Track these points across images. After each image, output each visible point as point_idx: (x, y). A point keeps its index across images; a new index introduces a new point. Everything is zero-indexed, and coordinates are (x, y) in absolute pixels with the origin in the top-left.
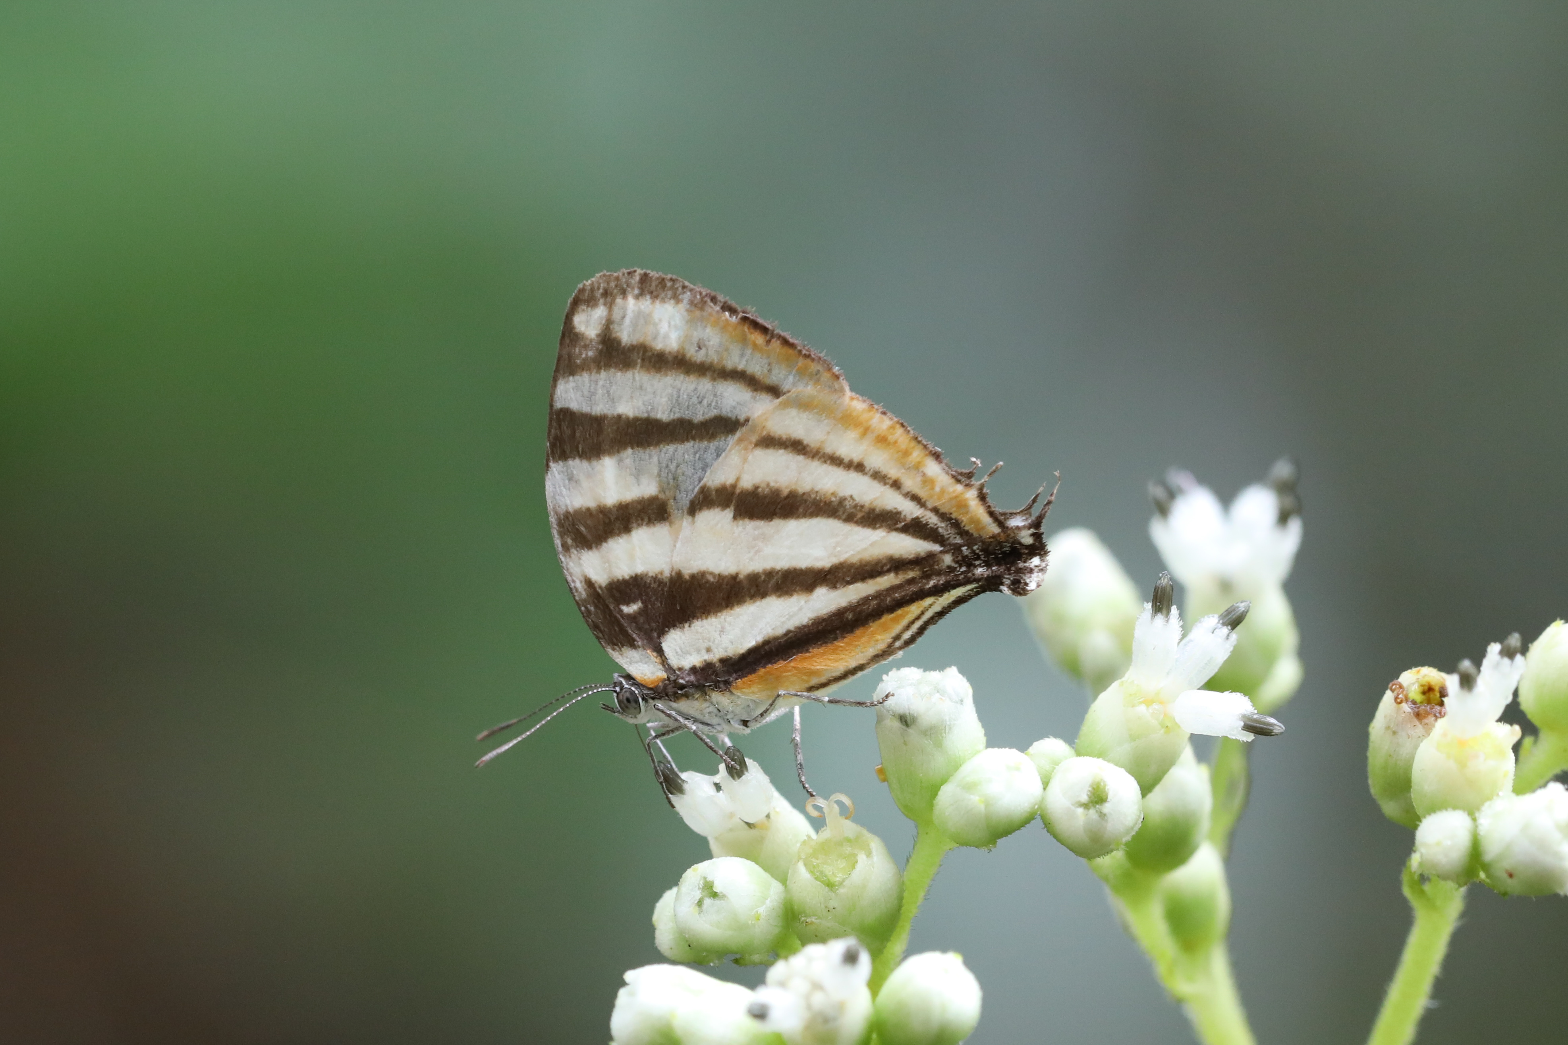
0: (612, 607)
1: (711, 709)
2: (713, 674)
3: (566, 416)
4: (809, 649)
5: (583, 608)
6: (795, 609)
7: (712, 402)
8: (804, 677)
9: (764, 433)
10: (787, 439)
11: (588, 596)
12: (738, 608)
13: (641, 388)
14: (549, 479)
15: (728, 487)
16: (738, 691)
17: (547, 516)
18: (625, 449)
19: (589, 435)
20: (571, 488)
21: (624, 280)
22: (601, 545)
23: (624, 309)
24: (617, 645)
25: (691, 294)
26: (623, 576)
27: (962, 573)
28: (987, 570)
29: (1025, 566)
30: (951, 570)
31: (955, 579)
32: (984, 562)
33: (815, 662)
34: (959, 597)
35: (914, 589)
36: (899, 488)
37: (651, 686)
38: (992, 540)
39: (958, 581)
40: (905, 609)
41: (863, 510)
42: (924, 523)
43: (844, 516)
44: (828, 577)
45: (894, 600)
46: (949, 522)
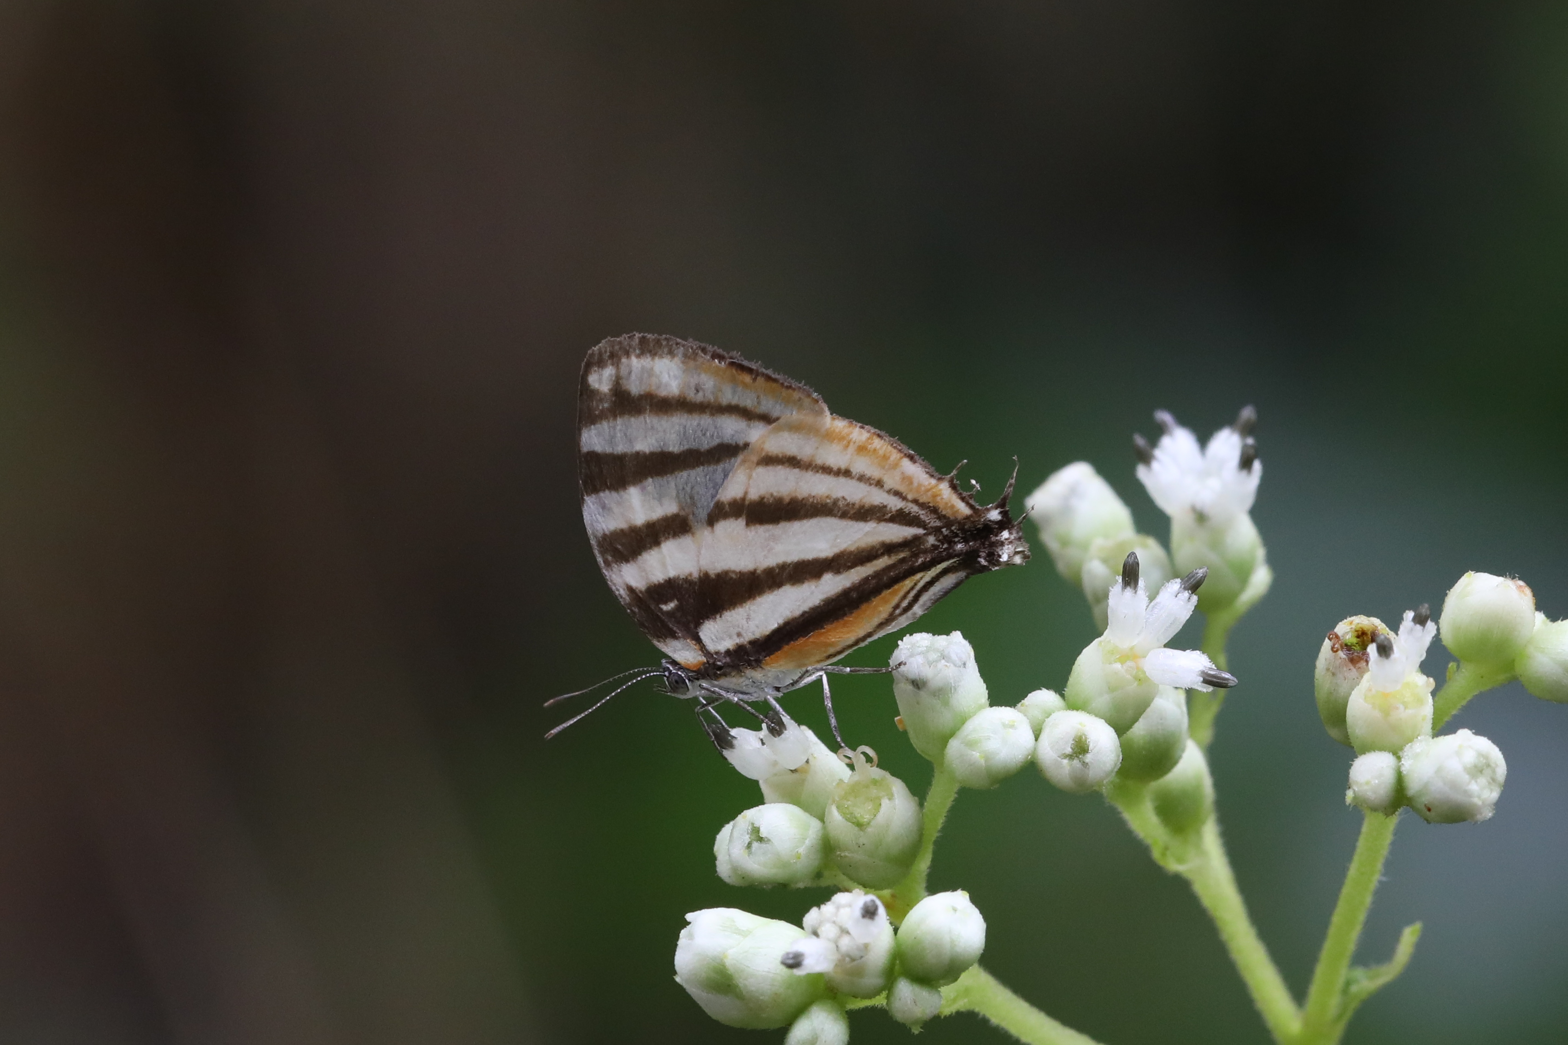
1: (747, 682)
2: (745, 655)
3: (593, 457)
4: (823, 626)
5: (628, 611)
7: (714, 433)
8: (820, 649)
9: (763, 454)
10: (783, 457)
12: (758, 598)
13: (652, 428)
14: (585, 510)
15: (738, 500)
16: (768, 666)
18: (646, 478)
19: (615, 470)
20: (605, 515)
21: (626, 344)
22: (637, 558)
23: (629, 366)
25: (684, 349)
26: (658, 581)
27: (945, 549)
28: (965, 546)
29: (997, 540)
30: (935, 548)
31: (939, 555)
36: (883, 486)
37: (694, 669)
39: (942, 557)
40: (900, 584)
41: (855, 507)
42: (907, 512)
43: (839, 514)
44: (832, 564)
45: (890, 578)
46: (928, 510)
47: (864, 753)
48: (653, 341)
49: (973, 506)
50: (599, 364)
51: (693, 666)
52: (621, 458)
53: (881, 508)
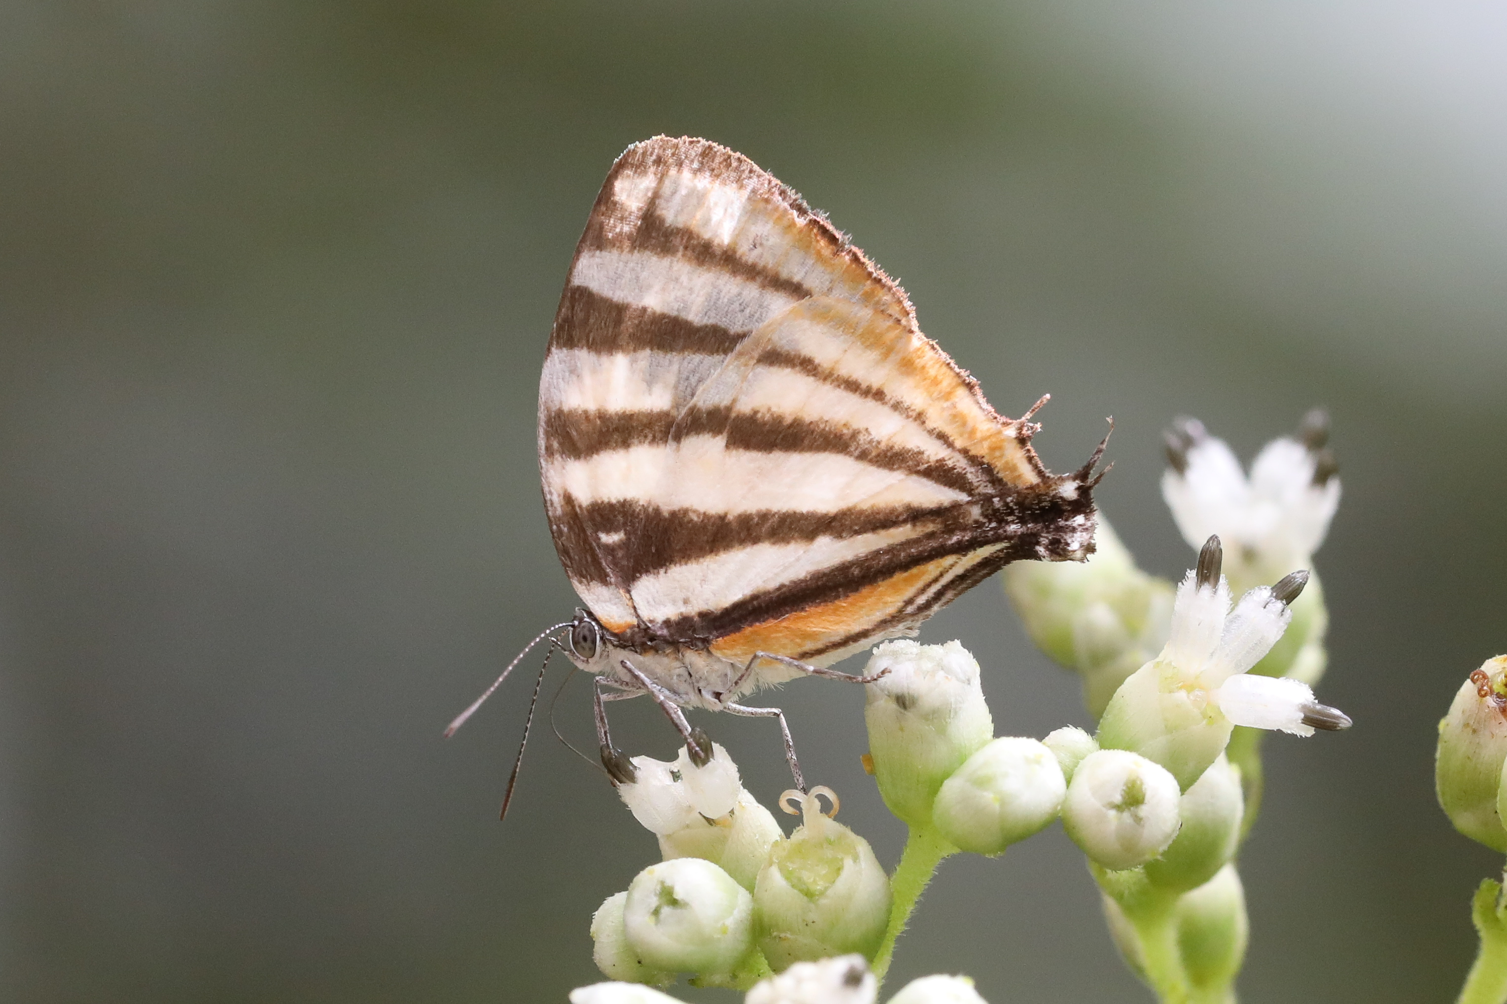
0: (589, 533)
2: (689, 630)
3: (584, 296)
4: (805, 608)
5: (555, 527)
6: (792, 559)
8: (798, 640)
9: (769, 348)
11: (563, 513)
12: (724, 553)
14: (547, 367)
15: (721, 410)
16: (718, 651)
18: (643, 348)
19: (605, 324)
20: (571, 381)
21: (683, 150)
22: (592, 456)
23: (677, 182)
24: (586, 578)
25: (758, 181)
26: (609, 498)
27: (992, 529)
28: (1021, 527)
29: (1066, 525)
30: (979, 525)
31: (983, 535)
32: (1018, 518)
33: (812, 622)
34: (986, 558)
35: (933, 544)
36: (924, 422)
37: (616, 631)
38: (1029, 491)
39: (986, 538)
40: (922, 568)
41: (879, 446)
42: (950, 466)
43: (857, 453)
44: (833, 524)
45: (909, 556)
46: (980, 467)
47: (821, 798)
48: (721, 157)
49: (1043, 472)
50: (638, 167)
51: (615, 627)
52: (619, 310)
53: (915, 454)
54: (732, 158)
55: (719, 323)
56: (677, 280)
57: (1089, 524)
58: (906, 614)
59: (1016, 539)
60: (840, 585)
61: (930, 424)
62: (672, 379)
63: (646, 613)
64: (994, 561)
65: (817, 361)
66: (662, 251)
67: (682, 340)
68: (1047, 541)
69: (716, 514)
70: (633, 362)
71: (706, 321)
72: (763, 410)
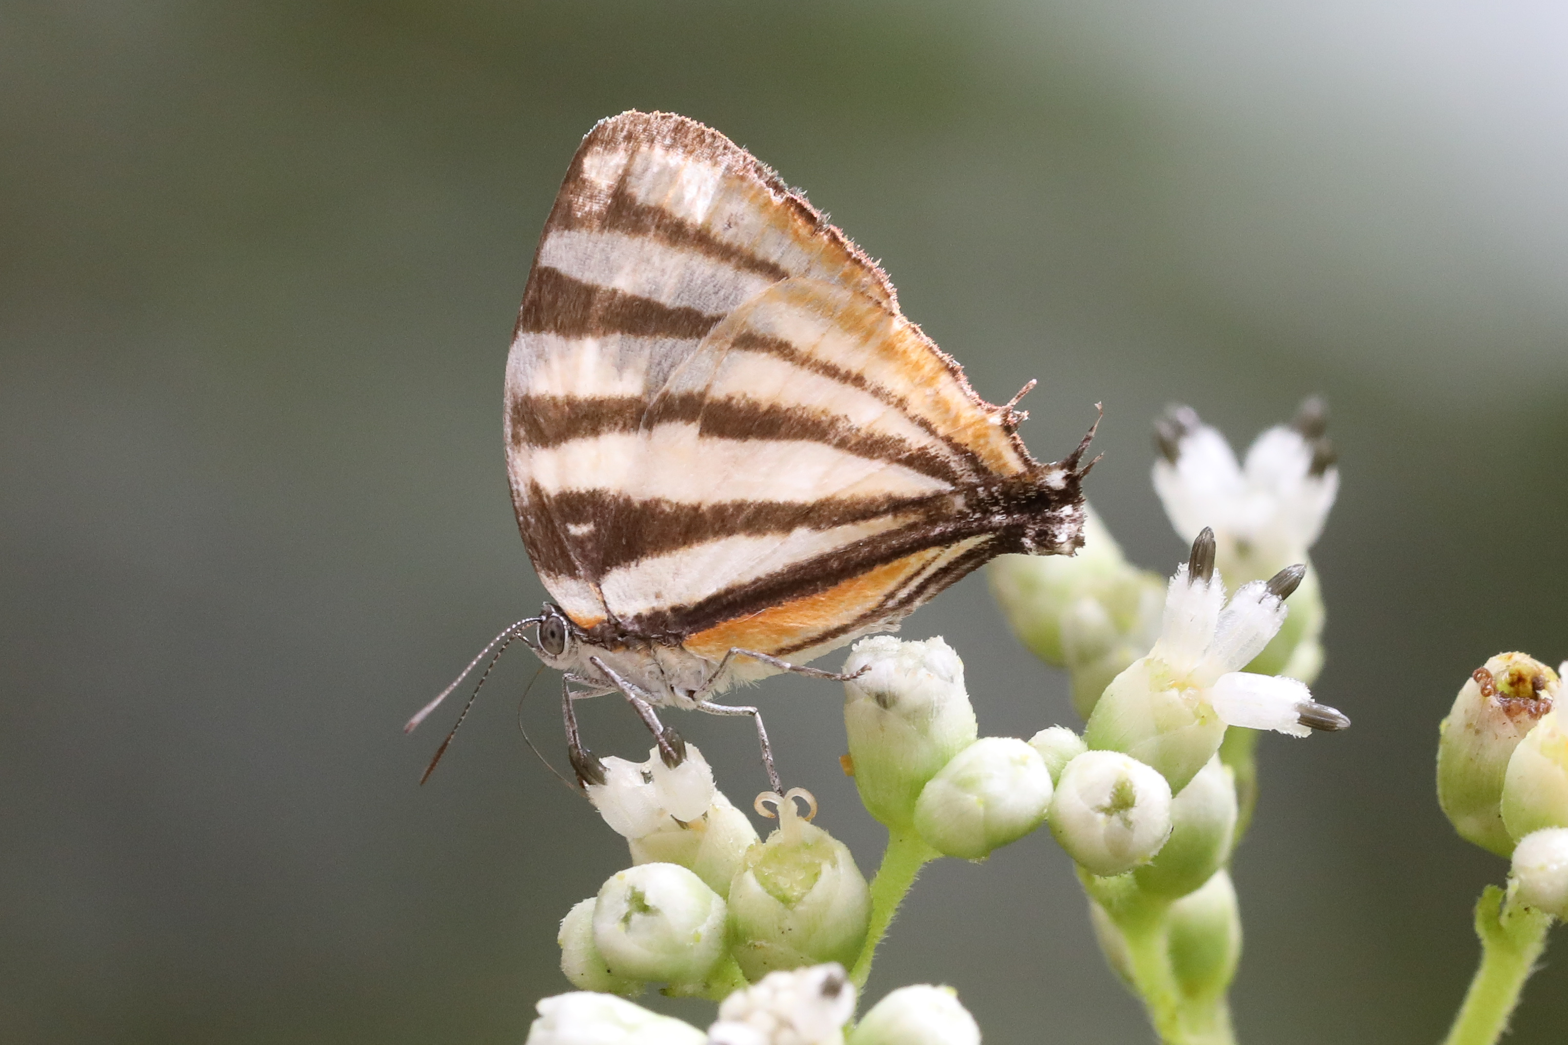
0: (557, 523)
2: (662, 626)
3: (552, 278)
4: (782, 602)
5: (521, 518)
6: (768, 551)
8: (774, 636)
9: (745, 331)
11: (530, 504)
12: (698, 546)
13: (650, 259)
14: (514, 351)
15: (695, 396)
16: (692, 648)
17: (502, 395)
18: (613, 332)
19: (574, 307)
20: (538, 366)
21: (655, 125)
22: (560, 444)
23: (649, 159)
24: (553, 570)
25: (733, 158)
26: (578, 488)
27: (976, 520)
28: (1007, 518)
29: (1054, 516)
30: (962, 515)
31: (966, 527)
32: (1003, 508)
33: (789, 617)
34: (970, 550)
35: (915, 535)
36: (905, 409)
37: (585, 627)
38: (1016, 480)
39: (971, 529)
40: (904, 560)
41: (859, 434)
42: (932, 455)
43: (835, 441)
44: (811, 515)
45: (890, 548)
46: (963, 455)
47: (798, 800)
48: (694, 132)
49: (1029, 460)
50: (608, 143)
51: (584, 622)
52: (589, 292)
53: (896, 441)
54: (706, 134)
55: (693, 306)
56: (648, 261)
57: (1077, 515)
58: (888, 608)
59: (1001, 530)
60: (818, 579)
61: (912, 411)
62: (643, 364)
63: (616, 608)
64: (979, 553)
65: (794, 346)
66: (633, 231)
67: (654, 324)
68: (1034, 532)
69: (689, 504)
70: (603, 346)
71: (679, 304)
72: (738, 396)
